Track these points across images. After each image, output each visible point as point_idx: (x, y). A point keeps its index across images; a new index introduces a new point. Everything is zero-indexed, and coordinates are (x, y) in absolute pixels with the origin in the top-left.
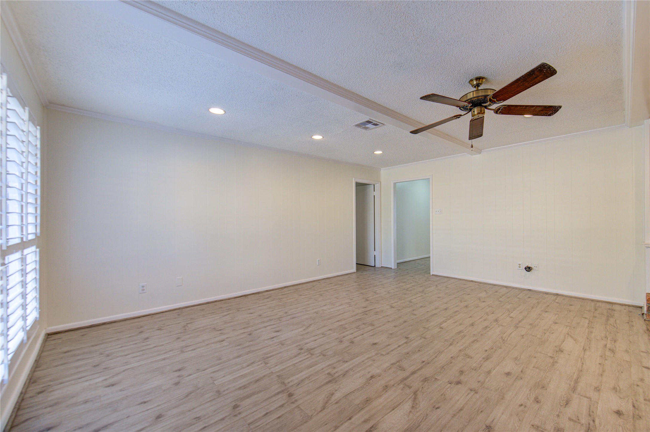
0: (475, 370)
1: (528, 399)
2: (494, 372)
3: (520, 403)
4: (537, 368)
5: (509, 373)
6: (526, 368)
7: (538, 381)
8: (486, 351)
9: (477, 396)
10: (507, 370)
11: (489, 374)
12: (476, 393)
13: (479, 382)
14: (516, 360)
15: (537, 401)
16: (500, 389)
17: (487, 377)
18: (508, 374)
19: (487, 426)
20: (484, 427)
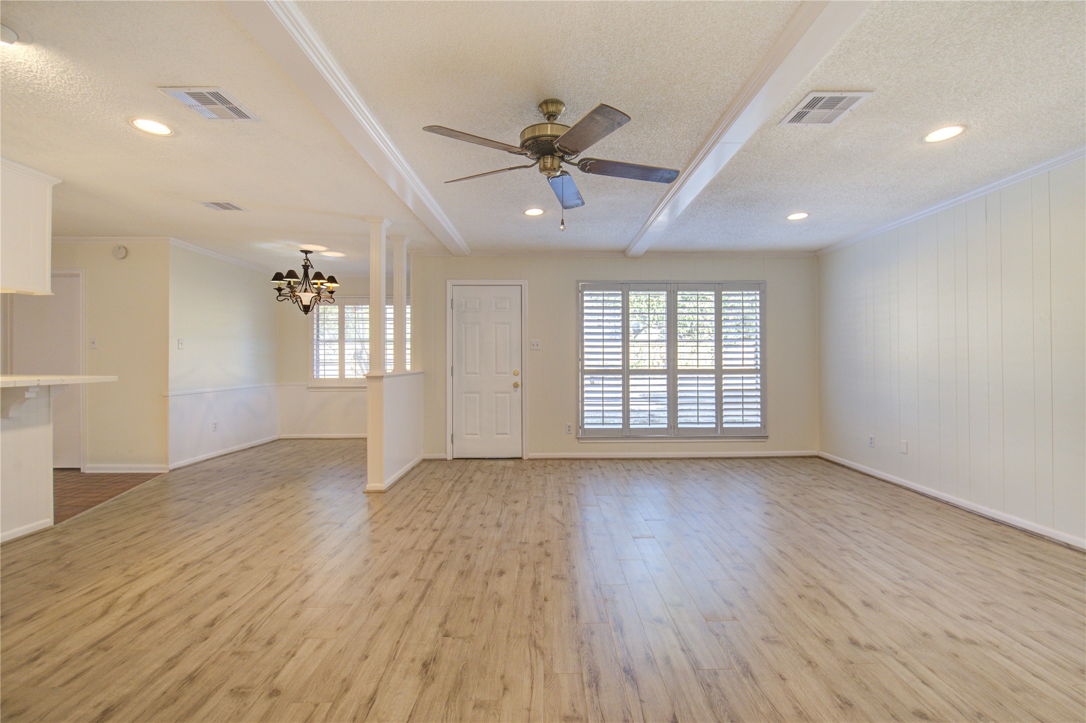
0: (537, 563)
1: (476, 555)
2: (517, 569)
3: (482, 549)
4: (469, 599)
5: (501, 575)
6: (483, 593)
7: (467, 579)
8: (546, 600)
9: (518, 541)
10: (504, 577)
11: (521, 565)
12: (521, 542)
13: (525, 552)
14: (499, 602)
15: (468, 557)
16: (503, 553)
17: (520, 560)
18: (501, 573)
19: (500, 526)
20: (502, 526)
